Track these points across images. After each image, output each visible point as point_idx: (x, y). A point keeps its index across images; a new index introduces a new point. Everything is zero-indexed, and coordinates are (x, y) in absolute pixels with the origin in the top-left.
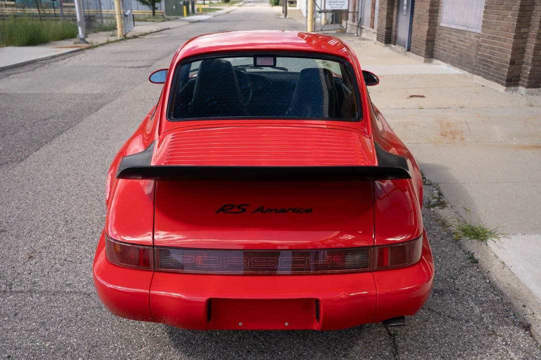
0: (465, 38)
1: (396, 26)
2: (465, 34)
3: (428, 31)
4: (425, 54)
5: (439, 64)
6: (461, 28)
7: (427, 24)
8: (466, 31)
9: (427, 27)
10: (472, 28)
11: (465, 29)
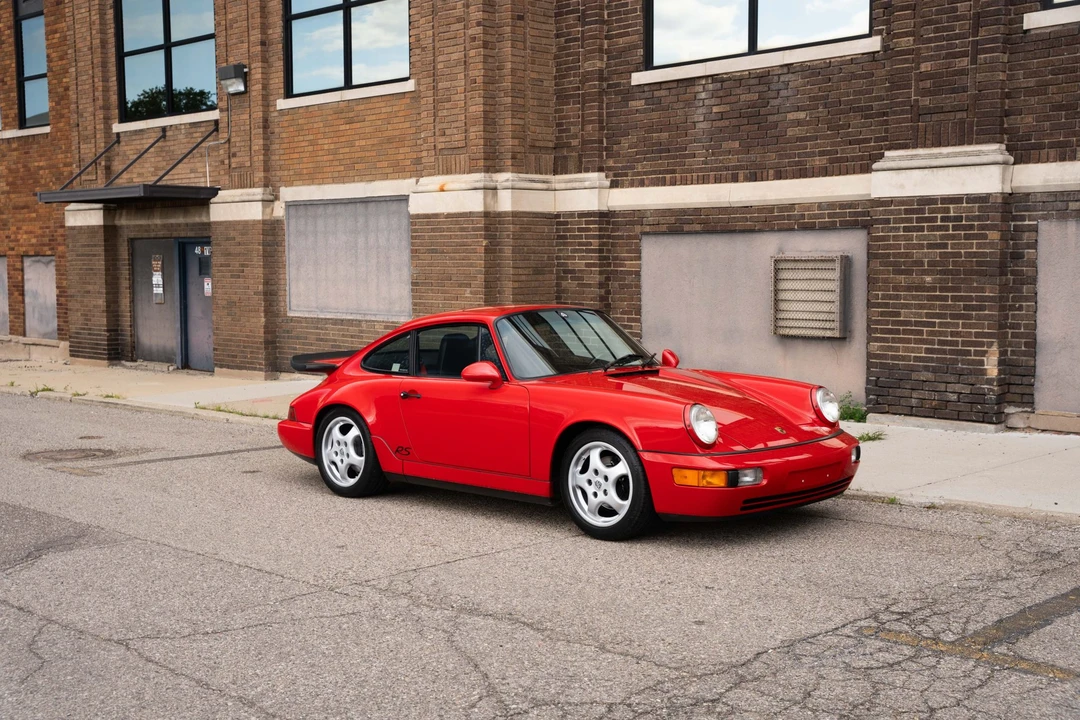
0: (362, 332)
1: (133, 325)
2: (360, 325)
3: (266, 327)
4: (266, 365)
5: (299, 379)
6: (344, 317)
7: (262, 314)
8: (360, 321)
9: (263, 320)
10: (375, 315)
11: (359, 317)
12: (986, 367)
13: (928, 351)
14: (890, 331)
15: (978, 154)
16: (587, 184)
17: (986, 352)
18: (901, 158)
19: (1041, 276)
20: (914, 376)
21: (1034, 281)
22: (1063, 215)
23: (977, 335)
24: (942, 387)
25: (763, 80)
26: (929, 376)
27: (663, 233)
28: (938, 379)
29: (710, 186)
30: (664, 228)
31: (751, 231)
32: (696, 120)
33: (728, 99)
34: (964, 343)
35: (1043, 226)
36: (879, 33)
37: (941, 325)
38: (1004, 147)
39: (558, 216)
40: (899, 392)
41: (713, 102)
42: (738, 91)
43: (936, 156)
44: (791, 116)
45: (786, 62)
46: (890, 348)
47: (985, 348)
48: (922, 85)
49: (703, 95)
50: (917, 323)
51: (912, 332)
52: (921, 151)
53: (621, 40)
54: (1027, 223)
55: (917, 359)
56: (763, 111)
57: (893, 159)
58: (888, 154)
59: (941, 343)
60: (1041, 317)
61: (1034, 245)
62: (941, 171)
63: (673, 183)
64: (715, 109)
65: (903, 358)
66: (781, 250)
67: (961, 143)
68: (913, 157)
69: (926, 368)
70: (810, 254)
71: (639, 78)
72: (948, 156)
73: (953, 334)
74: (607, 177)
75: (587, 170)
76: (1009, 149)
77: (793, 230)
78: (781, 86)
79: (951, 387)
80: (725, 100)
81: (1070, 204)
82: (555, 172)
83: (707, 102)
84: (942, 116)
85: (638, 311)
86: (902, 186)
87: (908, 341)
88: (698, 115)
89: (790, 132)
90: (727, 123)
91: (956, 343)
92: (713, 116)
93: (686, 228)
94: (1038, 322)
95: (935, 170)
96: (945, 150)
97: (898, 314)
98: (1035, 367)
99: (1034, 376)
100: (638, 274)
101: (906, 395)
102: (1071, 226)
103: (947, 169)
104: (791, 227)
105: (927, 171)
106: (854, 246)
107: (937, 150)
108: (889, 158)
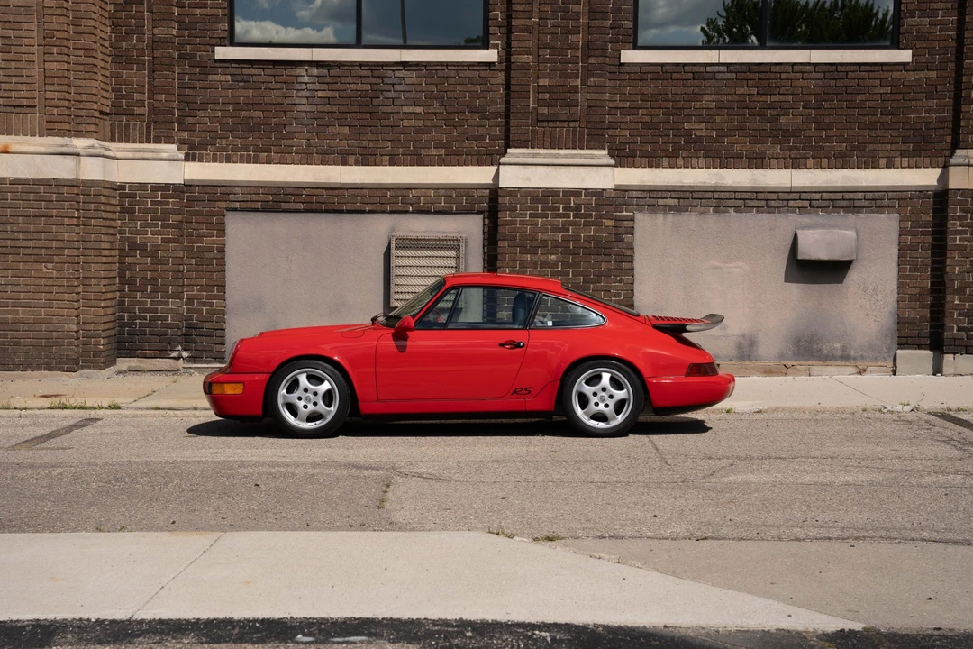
15: (592, 157)
16: (164, 155)
18: (524, 155)
19: (637, 256)
21: (631, 259)
22: (653, 208)
25: (376, 73)
27: (257, 210)
29: (314, 166)
30: (259, 205)
31: (363, 212)
32: (297, 102)
33: (335, 87)
35: (638, 216)
36: (496, 47)
38: (606, 152)
39: (122, 187)
41: (317, 86)
42: (349, 79)
43: (557, 156)
44: (406, 109)
45: (403, 60)
48: (541, 96)
49: (306, 79)
52: (541, 151)
53: (198, 11)
54: (625, 213)
56: (375, 102)
57: (517, 156)
58: (509, 150)
60: (637, 287)
61: (631, 231)
62: (563, 169)
63: (269, 162)
64: (320, 94)
66: (393, 230)
67: (574, 148)
68: (534, 155)
70: (423, 234)
71: (222, 52)
72: (566, 156)
74: (179, 149)
75: (158, 141)
76: (611, 155)
77: (407, 212)
78: (396, 81)
80: (332, 86)
81: (659, 200)
82: (112, 140)
83: (310, 87)
84: (558, 124)
85: (222, 287)
86: (528, 179)
88: (301, 97)
89: (406, 123)
90: (335, 109)
92: (316, 101)
93: (284, 206)
94: (635, 291)
95: (557, 168)
96: (563, 152)
100: (222, 251)
102: (660, 217)
103: (568, 168)
104: (407, 209)
105: (550, 168)
106: (470, 228)
107: (555, 151)
108: (512, 155)
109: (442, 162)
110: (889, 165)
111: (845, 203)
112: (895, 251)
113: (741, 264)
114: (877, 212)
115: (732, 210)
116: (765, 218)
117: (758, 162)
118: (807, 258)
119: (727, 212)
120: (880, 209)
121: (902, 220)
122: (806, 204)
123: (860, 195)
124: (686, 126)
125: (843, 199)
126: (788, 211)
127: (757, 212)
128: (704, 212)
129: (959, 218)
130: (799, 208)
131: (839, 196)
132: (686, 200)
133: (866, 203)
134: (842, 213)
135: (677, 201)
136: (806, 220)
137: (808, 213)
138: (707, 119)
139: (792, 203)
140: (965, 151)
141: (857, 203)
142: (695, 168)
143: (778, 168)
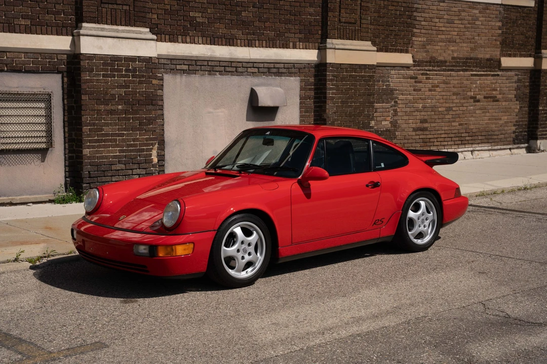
12: (152, 157)
13: (120, 151)
14: (97, 141)
17: (152, 149)
19: (165, 105)
20: (114, 167)
21: (162, 108)
22: (173, 71)
23: (147, 139)
24: (130, 172)
26: (123, 166)
28: (127, 168)
34: (141, 145)
35: (167, 77)
37: (128, 135)
38: (148, 30)
40: (104, 179)
46: (98, 152)
47: (151, 147)
50: (112, 135)
51: (110, 141)
52: (106, 26)
54: (158, 75)
55: (115, 157)
57: (91, 29)
58: (84, 25)
59: (129, 146)
60: (166, 128)
61: (161, 87)
62: (124, 41)
65: (106, 157)
67: (126, 25)
68: (103, 29)
69: (119, 162)
70: (20, 90)
72: (123, 31)
73: (134, 140)
79: (135, 172)
81: (177, 66)
84: (115, 6)
86: (101, 48)
87: (109, 146)
91: (135, 145)
94: (165, 130)
95: (121, 39)
96: (120, 28)
97: (102, 130)
98: (164, 155)
99: (164, 161)
101: (109, 180)
102: (178, 77)
103: (127, 40)
104: (3, 68)
105: (115, 40)
106: (52, 84)
107: (115, 27)
108: (87, 28)
109: (28, 30)
110: (294, 47)
111: (275, 70)
112: (298, 100)
113: (223, 110)
114: (290, 76)
115: (218, 73)
116: (235, 79)
117: (230, 41)
118: (263, 105)
119: (216, 75)
120: (290, 74)
121: (301, 81)
122: (256, 70)
123: (282, 65)
124: (192, 14)
125: (274, 68)
126: (248, 75)
127: (232, 75)
128: (203, 75)
129: (332, 80)
130: (253, 73)
131: (272, 66)
132: (193, 66)
133: (284, 70)
134: (273, 77)
135: (187, 66)
136: (256, 80)
137: (257, 76)
138: (203, 11)
139: (249, 70)
140: (331, 40)
141: (281, 70)
142: (197, 44)
143: (241, 46)
